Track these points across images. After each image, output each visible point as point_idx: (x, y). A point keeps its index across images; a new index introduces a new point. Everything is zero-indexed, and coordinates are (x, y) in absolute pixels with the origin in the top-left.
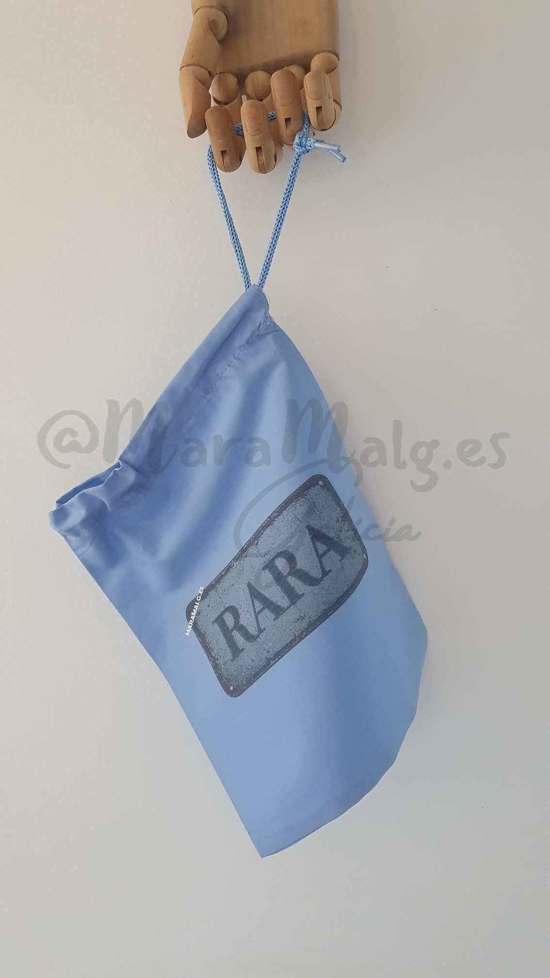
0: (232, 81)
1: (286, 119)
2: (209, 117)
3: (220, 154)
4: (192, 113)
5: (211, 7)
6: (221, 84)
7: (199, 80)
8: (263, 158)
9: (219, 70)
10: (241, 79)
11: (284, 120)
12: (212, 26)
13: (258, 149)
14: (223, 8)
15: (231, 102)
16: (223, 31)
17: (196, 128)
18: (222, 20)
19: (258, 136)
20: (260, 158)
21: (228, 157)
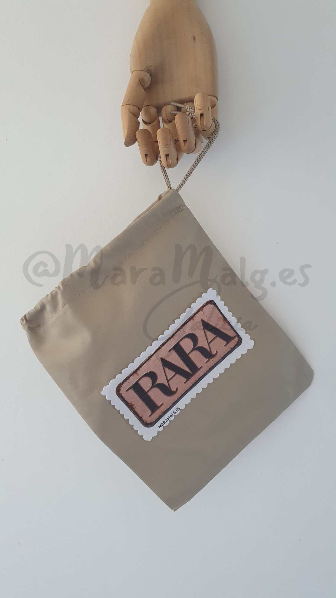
0: (153, 110)
1: (184, 140)
2: (138, 134)
3: (144, 156)
4: (128, 133)
5: (141, 70)
6: (147, 113)
7: (133, 114)
8: (170, 160)
9: (145, 104)
10: (159, 109)
11: (183, 141)
12: (141, 82)
13: (167, 156)
14: (148, 71)
15: (152, 123)
16: (148, 83)
17: (130, 140)
18: (147, 78)
19: (167, 148)
20: (168, 160)
21: (149, 158)
